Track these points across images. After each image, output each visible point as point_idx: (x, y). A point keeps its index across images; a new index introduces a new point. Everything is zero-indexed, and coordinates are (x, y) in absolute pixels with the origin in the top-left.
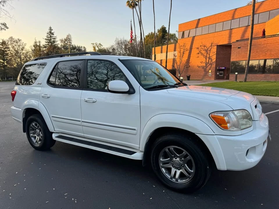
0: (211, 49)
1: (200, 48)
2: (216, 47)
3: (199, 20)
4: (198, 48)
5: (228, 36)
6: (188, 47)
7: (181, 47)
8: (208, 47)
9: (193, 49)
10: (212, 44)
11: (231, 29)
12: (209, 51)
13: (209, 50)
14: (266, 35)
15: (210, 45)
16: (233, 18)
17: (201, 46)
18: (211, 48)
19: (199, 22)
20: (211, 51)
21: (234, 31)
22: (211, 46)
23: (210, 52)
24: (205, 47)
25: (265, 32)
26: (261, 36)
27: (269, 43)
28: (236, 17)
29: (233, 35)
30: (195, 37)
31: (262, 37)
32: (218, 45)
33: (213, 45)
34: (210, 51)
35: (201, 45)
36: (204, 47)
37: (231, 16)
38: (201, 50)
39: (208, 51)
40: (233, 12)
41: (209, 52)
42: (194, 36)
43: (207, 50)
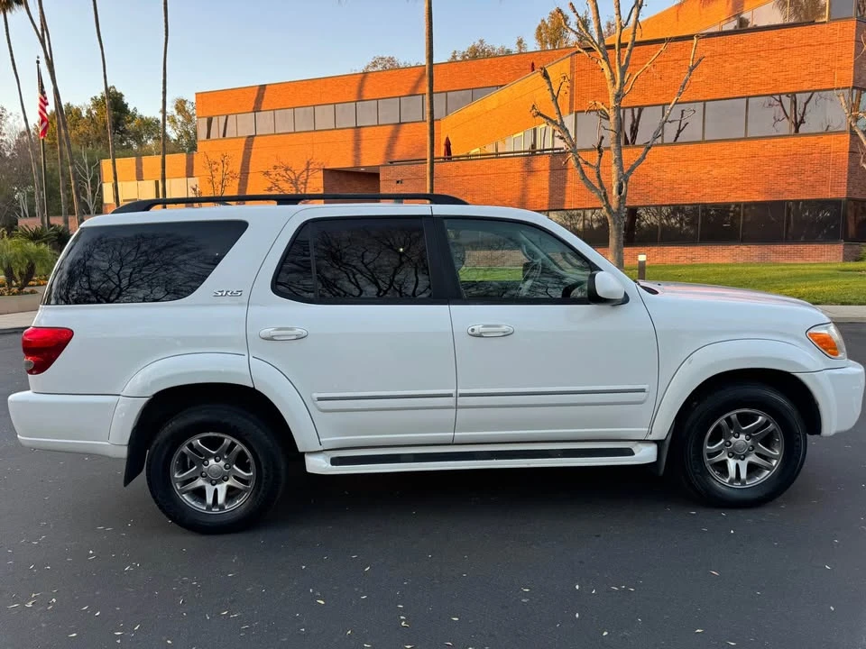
0: (306, 180)
1: (273, 173)
2: (321, 174)
3: (263, 87)
4: (267, 173)
5: (351, 145)
6: (237, 168)
7: (215, 167)
8: (300, 172)
9: (250, 176)
10: (308, 164)
11: (357, 127)
12: (302, 183)
13: (302, 180)
14: (453, 155)
15: (304, 167)
16: (360, 98)
17: (275, 168)
18: (308, 176)
19: (263, 97)
20: (308, 185)
21: (365, 133)
22: (307, 169)
23: (305, 188)
24: (288, 172)
25: (450, 144)
26: (442, 155)
27: (468, 173)
28: (367, 95)
29: (364, 144)
30: (255, 138)
31: (445, 159)
32: (327, 167)
33: (311, 167)
34: (305, 183)
35: (277, 164)
36: (286, 170)
37: (355, 90)
38: (277, 180)
39: (299, 183)
40: (358, 79)
41: (303, 186)
42: (249, 137)
43: (297, 180)
